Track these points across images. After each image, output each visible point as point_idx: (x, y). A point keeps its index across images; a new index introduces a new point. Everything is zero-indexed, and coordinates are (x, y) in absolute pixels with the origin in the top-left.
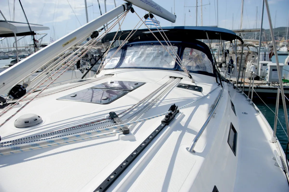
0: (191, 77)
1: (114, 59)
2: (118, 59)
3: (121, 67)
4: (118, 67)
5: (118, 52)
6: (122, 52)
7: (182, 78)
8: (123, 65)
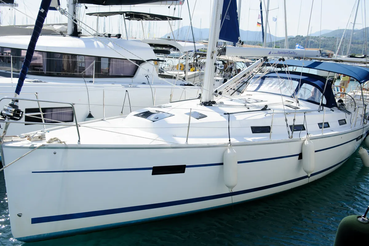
0: (298, 102)
1: (255, 85)
2: (258, 85)
3: (258, 91)
4: (256, 91)
5: (259, 80)
6: (261, 80)
7: (293, 102)
8: (259, 90)
